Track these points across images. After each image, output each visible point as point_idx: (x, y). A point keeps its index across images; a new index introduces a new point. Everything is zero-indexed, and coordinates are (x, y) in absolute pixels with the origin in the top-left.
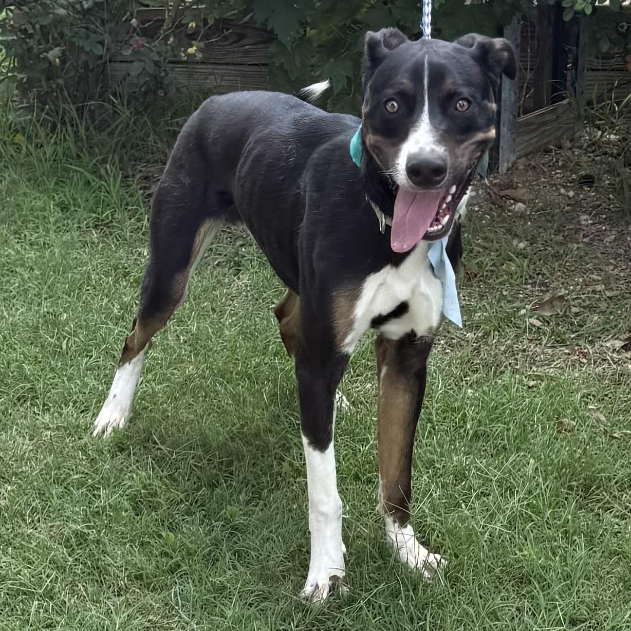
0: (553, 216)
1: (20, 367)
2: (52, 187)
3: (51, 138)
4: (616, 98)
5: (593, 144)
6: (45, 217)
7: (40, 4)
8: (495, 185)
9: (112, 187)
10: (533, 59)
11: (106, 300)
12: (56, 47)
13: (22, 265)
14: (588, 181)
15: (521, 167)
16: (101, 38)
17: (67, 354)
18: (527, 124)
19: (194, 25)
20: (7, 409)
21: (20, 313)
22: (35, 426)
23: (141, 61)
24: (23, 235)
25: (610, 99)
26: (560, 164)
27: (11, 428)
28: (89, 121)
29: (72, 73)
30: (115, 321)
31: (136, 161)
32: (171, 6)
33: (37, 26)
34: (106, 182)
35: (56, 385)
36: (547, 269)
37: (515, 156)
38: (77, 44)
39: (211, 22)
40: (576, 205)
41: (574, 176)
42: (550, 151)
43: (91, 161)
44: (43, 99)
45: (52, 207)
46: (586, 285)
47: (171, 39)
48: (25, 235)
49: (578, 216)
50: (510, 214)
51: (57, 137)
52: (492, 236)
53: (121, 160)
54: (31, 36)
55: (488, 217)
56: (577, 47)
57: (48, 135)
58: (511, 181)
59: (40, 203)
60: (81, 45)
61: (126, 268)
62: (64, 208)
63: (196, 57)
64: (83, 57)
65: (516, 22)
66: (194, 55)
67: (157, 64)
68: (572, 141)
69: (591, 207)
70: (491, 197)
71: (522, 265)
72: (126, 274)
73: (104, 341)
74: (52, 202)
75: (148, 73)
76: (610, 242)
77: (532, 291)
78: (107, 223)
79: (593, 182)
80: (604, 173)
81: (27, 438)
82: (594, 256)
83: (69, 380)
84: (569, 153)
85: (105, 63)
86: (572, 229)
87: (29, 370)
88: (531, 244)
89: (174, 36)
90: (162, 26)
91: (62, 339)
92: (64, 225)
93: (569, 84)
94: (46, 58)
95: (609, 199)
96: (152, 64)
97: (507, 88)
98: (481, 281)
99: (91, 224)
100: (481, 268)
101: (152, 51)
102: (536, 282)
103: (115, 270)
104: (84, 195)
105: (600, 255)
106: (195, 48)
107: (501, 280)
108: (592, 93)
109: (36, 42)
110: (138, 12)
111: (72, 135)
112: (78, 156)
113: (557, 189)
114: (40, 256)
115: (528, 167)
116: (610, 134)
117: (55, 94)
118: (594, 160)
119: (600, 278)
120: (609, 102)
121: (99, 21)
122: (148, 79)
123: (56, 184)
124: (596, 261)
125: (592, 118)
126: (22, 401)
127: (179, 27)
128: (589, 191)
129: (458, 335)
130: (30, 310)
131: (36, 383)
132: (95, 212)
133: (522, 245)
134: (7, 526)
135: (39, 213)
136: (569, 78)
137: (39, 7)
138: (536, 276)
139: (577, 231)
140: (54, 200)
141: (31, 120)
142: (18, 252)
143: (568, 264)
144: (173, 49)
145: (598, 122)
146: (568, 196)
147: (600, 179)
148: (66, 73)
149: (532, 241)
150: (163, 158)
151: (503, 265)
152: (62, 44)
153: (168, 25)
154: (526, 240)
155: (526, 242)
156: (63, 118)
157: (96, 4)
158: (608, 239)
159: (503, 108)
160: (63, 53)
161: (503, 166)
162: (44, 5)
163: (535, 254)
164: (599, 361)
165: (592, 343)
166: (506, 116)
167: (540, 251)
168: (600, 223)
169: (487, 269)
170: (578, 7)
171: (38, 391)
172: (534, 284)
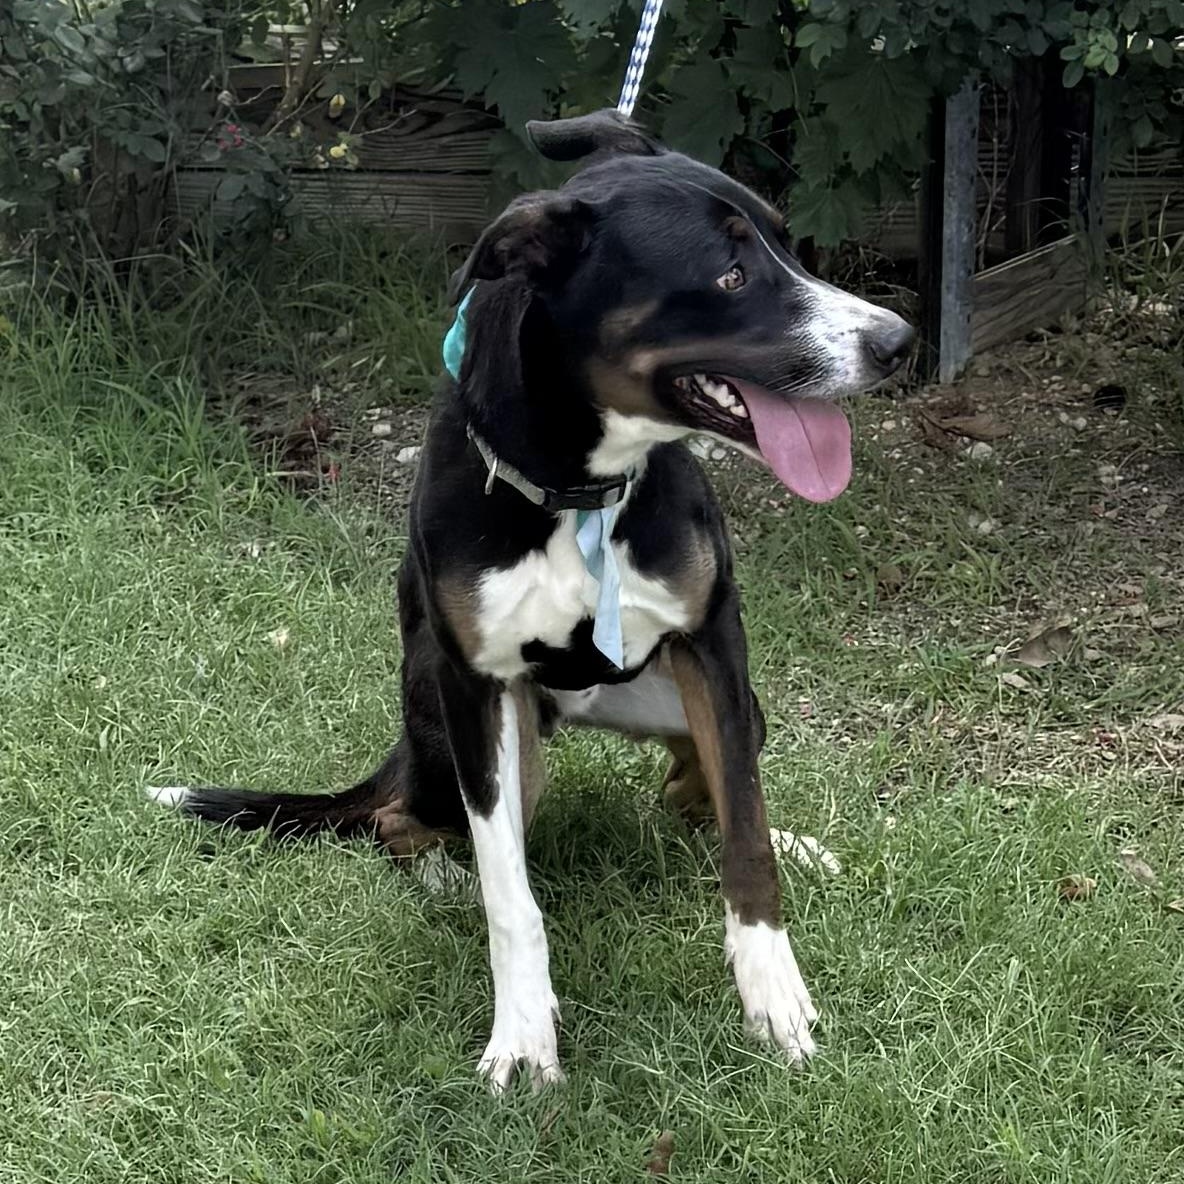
0: (1045, 468)
1: (18, 785)
2: (71, 422)
3: (67, 325)
4: (1165, 232)
5: (1123, 323)
6: (58, 482)
7: (40, 64)
8: (932, 408)
9: (187, 424)
10: (1005, 156)
11: (180, 650)
12: (72, 146)
13: (18, 581)
14: (1112, 396)
15: (983, 371)
16: (160, 130)
17: (109, 756)
18: (993, 286)
19: (342, 100)
21: (16, 677)
22: (50, 901)
23: (241, 172)
24: (16, 520)
25: (1154, 231)
26: (1059, 363)
27: (5, 906)
28: (139, 290)
29: (106, 197)
30: (199, 690)
31: (231, 367)
32: (295, 60)
33: (37, 108)
34: (175, 411)
35: (90, 819)
36: (1037, 573)
37: (970, 349)
38: (113, 141)
39: (374, 94)
40: (1090, 444)
41: (1086, 388)
42: (1039, 338)
43: (146, 371)
44: (50, 248)
45: (72, 463)
46: (1113, 605)
47: (298, 129)
48: (21, 520)
49: (1095, 467)
50: (962, 464)
51: (79, 324)
52: (928, 508)
53: (203, 367)
54: (24, 126)
55: (921, 471)
56: (1090, 135)
57: (59, 318)
58: (965, 398)
59: (48, 455)
60: (122, 144)
61: (218, 584)
62: (95, 464)
63: (346, 163)
64: (127, 167)
65: (970, 88)
66: (342, 160)
67: (270, 177)
68: (1080, 317)
69: (1120, 449)
70: (924, 431)
71: (987, 565)
72: (218, 596)
73: (180, 731)
74: (71, 453)
75: (253, 195)
76: (1158, 519)
77: (1008, 619)
78: (180, 495)
79: (1122, 401)
80: (1145, 381)
81: (36, 924)
82: (1128, 545)
83: (115, 808)
84: (1075, 343)
85: (170, 174)
86: (1085, 493)
87: (36, 790)
88: (1005, 524)
89: (304, 122)
90: (280, 101)
91: (99, 727)
92: (95, 499)
93: (1073, 203)
94: (54, 167)
95: (1155, 433)
96: (262, 179)
97: (954, 215)
98: (908, 599)
99: (147, 497)
100: (908, 573)
101: (261, 153)
102: (1014, 600)
103: (198, 589)
104: (134, 439)
105: (1138, 545)
106: (344, 146)
107: (946, 597)
108: (1120, 220)
109: (33, 138)
110: (233, 72)
111: (107, 319)
112: (121, 362)
113: (1054, 414)
114: (51, 563)
115: (998, 371)
116: (1154, 302)
117: (72, 238)
118: (1124, 354)
119: (1138, 590)
120: (1153, 238)
121: (156, 93)
122: (252, 208)
123: (79, 417)
124: (1131, 557)
125: (1121, 269)
126: (25, 851)
127: (312, 103)
128: (1116, 417)
129: (865, 708)
130: (35, 669)
131: (50, 815)
132: (155, 473)
133: (986, 527)
135: (46, 474)
136: (1074, 193)
137: (40, 70)
138: (1014, 588)
139: (1094, 496)
140: (75, 450)
141: (26, 290)
142: (8, 555)
143: (1077, 563)
144: (301, 150)
146: (1075, 428)
147: (1136, 393)
148: (94, 197)
149: (1007, 518)
150: (284, 362)
151: (950, 566)
152: (85, 141)
153: (292, 100)
154: (996, 517)
155: (994, 521)
156: (88, 285)
157: (150, 61)
158: (1154, 512)
159: (946, 256)
160: (87, 157)
161: (947, 370)
162: (48, 65)
163: (1012, 544)
164: (1140, 755)
165: (1125, 719)
166: (952, 271)
167: (1022, 537)
168: (1138, 481)
169: (919, 574)
170: (1093, 60)
171: (55, 832)
172: (1010, 604)
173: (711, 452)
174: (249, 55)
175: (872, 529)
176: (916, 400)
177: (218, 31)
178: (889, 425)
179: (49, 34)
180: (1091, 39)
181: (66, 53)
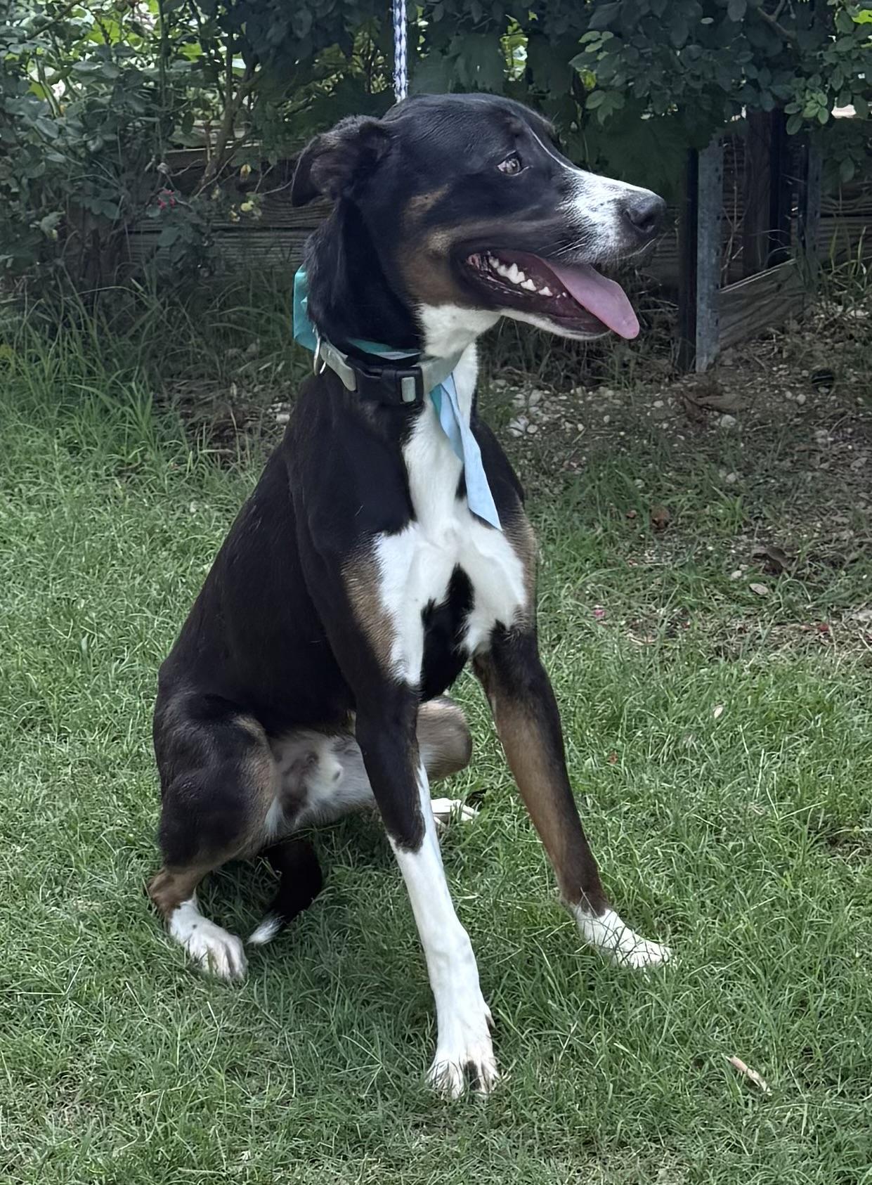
0: (776, 433)
1: (23, 678)
2: (55, 417)
3: (50, 346)
4: (863, 255)
5: (831, 325)
6: (47, 462)
7: (26, 148)
8: (691, 389)
9: (140, 418)
10: (741, 203)
11: (139, 579)
12: (52, 211)
13: (19, 532)
14: (825, 378)
15: (728, 362)
16: (115, 194)
17: (89, 657)
18: (734, 297)
19: (249, 169)
20: (8, 738)
21: (20, 602)
22: (49, 761)
23: (174, 224)
24: (16, 490)
25: (855, 257)
26: (785, 355)
27: (16, 765)
28: (103, 319)
29: (76, 250)
30: (153, 608)
31: (172, 376)
32: (213, 145)
33: (25, 181)
34: (131, 407)
35: (76, 701)
36: (770, 510)
37: (719, 346)
38: (81, 205)
39: (273, 162)
40: (810, 415)
41: (805, 373)
42: (769, 337)
43: (109, 377)
44: (37, 289)
45: (56, 447)
46: (827, 532)
47: (217, 192)
48: (20, 490)
49: (813, 431)
50: (714, 432)
51: (58, 344)
52: (688, 465)
53: (151, 377)
54: (15, 196)
55: (682, 438)
56: (806, 179)
57: (45, 342)
58: (715, 382)
59: (39, 442)
60: (87, 206)
61: (166, 532)
62: (74, 449)
63: (253, 215)
64: (92, 225)
65: (716, 144)
66: (250, 213)
67: (196, 227)
68: (799, 322)
69: (831, 417)
70: (685, 408)
71: (733, 505)
72: (166, 541)
73: (140, 637)
74: (56, 441)
75: (185, 242)
76: (860, 468)
77: (749, 544)
78: (137, 468)
79: (832, 379)
80: (849, 367)
81: (39, 778)
82: (837, 488)
83: (94, 693)
84: (797, 340)
85: (123, 233)
86: (804, 451)
87: (36, 681)
88: (745, 475)
89: (220, 186)
90: (203, 173)
91: (81, 635)
92: (74, 474)
93: (794, 238)
94: (38, 228)
95: (857, 404)
96: (191, 229)
97: (706, 243)
98: (674, 532)
99: (112, 470)
100: (674, 511)
101: (190, 210)
102: (753, 530)
103: (150, 535)
104: (101, 428)
105: (845, 488)
106: (251, 203)
107: (704, 528)
108: (828, 251)
109: (23, 205)
110: (167, 155)
111: (79, 340)
112: (90, 372)
113: (781, 392)
114: (43, 519)
115: (738, 362)
116: (855, 309)
117: (53, 283)
118: (833, 348)
119: (846, 520)
120: (853, 261)
121: (112, 169)
122: (184, 252)
123: (60, 413)
124: (840, 495)
125: (830, 287)
126: (29, 726)
127: (227, 174)
128: (828, 394)
129: (644, 611)
130: (33, 595)
131: (47, 699)
132: (117, 453)
133: (732, 478)
134: (18, 903)
135: (39, 457)
136: (794, 224)
137: (26, 152)
138: (753, 523)
139: (812, 453)
140: (58, 438)
141: (20, 322)
142: (11, 514)
143: (799, 502)
144: (219, 205)
145: (837, 293)
146: (797, 403)
147: (843, 376)
148: (68, 250)
149: (747, 470)
150: (210, 371)
151: (705, 507)
152: (61, 208)
153: (211, 171)
154: (739, 470)
155: (738, 473)
156: (66, 316)
157: (106, 143)
158: (858, 463)
159: (699, 274)
160: (63, 220)
161: (702, 361)
162: (32, 148)
163: (751, 489)
164: (848, 641)
165: (837, 615)
166: (704, 286)
167: (759, 484)
168: (844, 441)
169: (682, 513)
170: (809, 112)
171: (51, 712)
172: (750, 534)
173: (526, 427)
174: (180, 141)
175: (647, 481)
176: (678, 385)
177: (156, 119)
178: (658, 404)
179: (32, 124)
180: (808, 97)
181: (45, 139)
